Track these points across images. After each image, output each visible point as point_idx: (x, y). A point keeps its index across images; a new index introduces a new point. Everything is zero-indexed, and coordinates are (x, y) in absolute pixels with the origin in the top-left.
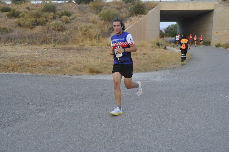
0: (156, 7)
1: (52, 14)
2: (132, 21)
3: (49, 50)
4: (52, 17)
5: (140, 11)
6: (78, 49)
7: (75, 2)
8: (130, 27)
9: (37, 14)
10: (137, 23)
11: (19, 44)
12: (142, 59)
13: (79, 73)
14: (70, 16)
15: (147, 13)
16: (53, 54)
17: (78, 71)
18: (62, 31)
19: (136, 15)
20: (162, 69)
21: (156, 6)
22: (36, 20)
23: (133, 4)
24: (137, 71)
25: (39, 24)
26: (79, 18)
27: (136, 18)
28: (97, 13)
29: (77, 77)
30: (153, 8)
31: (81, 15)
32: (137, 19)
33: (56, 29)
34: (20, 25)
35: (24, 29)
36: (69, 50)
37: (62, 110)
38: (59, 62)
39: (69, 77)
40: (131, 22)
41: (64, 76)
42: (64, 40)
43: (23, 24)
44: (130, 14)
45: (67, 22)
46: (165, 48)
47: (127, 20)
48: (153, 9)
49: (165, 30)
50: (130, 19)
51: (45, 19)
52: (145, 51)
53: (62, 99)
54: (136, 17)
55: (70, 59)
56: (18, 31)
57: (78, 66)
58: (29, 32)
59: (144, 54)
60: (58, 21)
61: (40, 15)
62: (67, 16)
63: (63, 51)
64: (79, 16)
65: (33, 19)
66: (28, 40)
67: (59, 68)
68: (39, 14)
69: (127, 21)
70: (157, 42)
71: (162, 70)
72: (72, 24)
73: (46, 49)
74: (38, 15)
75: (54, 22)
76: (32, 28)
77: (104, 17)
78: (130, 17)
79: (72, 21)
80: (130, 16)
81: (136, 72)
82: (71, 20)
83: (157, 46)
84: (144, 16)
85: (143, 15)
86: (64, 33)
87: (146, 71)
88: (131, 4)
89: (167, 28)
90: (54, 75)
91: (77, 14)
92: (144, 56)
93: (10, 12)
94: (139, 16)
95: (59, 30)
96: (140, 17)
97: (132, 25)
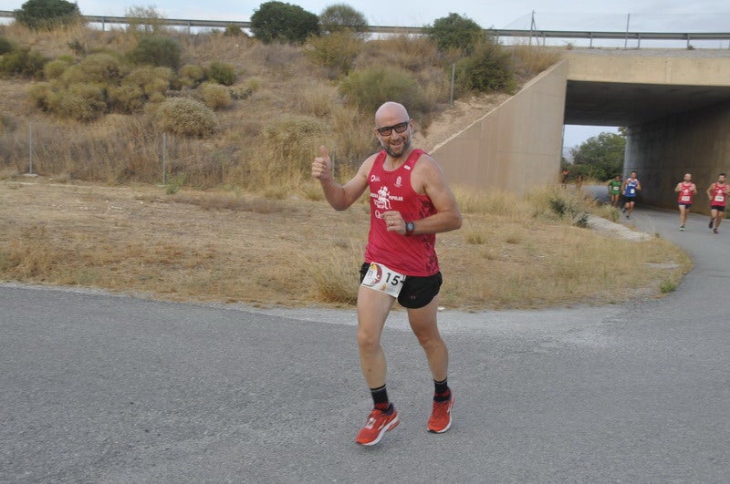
0: (553, 68)
1: (166, 71)
2: (461, 114)
3: (155, 205)
4: (168, 83)
5: (493, 81)
6: (262, 210)
7: (251, 34)
8: (454, 136)
9: (111, 71)
10: (479, 124)
11: (35, 175)
12: (505, 260)
13: (283, 298)
14: (231, 84)
15: (520, 89)
16: (173, 221)
17: (279, 290)
18: (201, 136)
19: (477, 96)
20: (590, 301)
21: (552, 64)
22: (105, 93)
23: (468, 53)
24: (497, 302)
25: (114, 105)
26: (266, 92)
27: (477, 106)
28: (331, 78)
29: (282, 313)
30: (541, 70)
31: (271, 85)
32: (480, 109)
33: (180, 129)
34: (43, 105)
35: (59, 123)
36: (230, 211)
37: (262, 434)
38: (205, 253)
39: (253, 311)
40: (458, 120)
41: (232, 306)
42: (207, 172)
43: (57, 104)
44: (456, 89)
45: (220, 107)
46: (582, 223)
47: (442, 110)
48: (542, 75)
49: (574, 153)
50: (455, 107)
51: (138, 91)
52: (511, 230)
53: (252, 394)
54: (477, 102)
55: (242, 244)
56: (34, 128)
57: (277, 272)
58: (78, 134)
59: (510, 241)
60: (185, 101)
61: (121, 74)
62: (222, 82)
63: (206, 214)
64: (264, 86)
65: (96, 88)
66: (70, 164)
67: (205, 275)
68: (117, 71)
69: (444, 115)
70: (553, 197)
71: (592, 305)
72: (239, 114)
73: (142, 199)
74: (113, 75)
75: (171, 103)
76: (87, 120)
77: (360, 94)
78: (456, 102)
79: (241, 102)
80: (455, 98)
81: (497, 308)
82: (235, 97)
83: (553, 214)
84: (505, 101)
85: (501, 96)
86: (208, 145)
87: (530, 303)
88: (459, 51)
89: (585, 148)
90: (195, 301)
91: (258, 79)
92: (511, 246)
93: (7, 55)
94: (488, 97)
95: (189, 134)
96: (491, 101)
97: (461, 132)
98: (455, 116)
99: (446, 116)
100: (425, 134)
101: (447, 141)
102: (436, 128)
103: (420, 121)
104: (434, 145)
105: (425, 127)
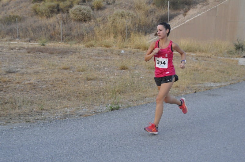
2: (207, 4)
8: (199, 15)
10: (216, 8)
11: (19, 39)
22: (58, 6)
34: (36, 12)
40: (204, 7)
42: (78, 36)
45: (99, 8)
51: (68, 4)
58: (44, 21)
65: (55, 4)
72: (107, 11)
76: (48, 17)
82: (108, 4)
97: (203, 13)
98: (204, 5)
99: (199, 6)
100: (185, 15)
101: (194, 17)
102: (191, 12)
103: (184, 9)
104: (187, 20)
105: (186, 12)
